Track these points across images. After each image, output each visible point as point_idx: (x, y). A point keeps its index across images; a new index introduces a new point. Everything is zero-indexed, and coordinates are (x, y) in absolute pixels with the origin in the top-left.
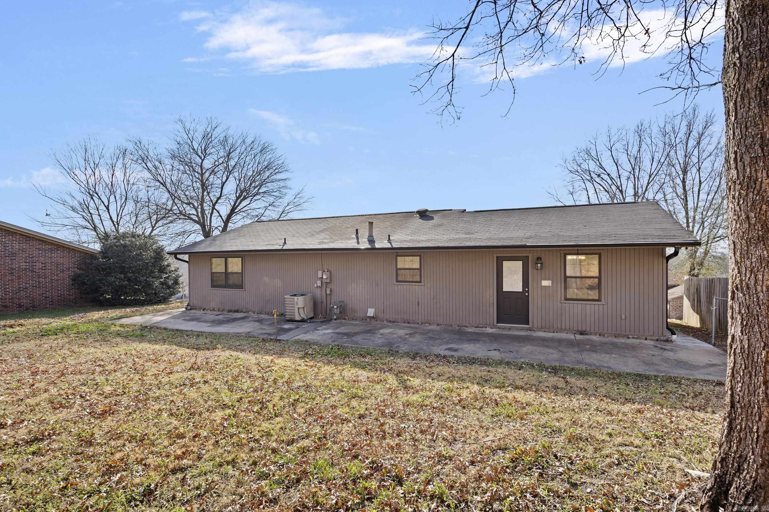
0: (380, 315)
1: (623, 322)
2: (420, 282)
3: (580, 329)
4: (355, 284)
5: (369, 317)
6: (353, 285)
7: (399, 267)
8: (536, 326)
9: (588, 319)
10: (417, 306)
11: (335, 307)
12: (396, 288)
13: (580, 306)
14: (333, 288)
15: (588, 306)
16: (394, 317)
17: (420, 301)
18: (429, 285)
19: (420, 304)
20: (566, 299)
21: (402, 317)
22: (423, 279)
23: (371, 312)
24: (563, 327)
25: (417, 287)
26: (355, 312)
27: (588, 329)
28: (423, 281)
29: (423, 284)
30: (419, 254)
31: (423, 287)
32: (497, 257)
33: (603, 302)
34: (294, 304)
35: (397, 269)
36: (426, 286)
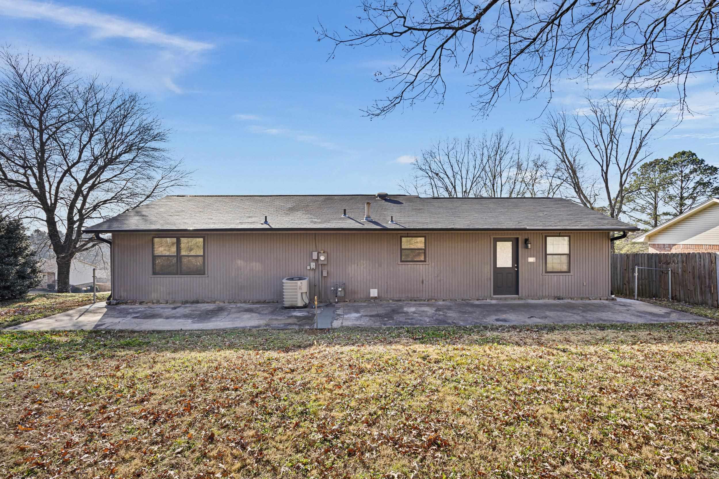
0: (383, 296)
1: (584, 287)
2: (425, 261)
3: (556, 295)
4: (356, 265)
5: (372, 298)
6: (353, 266)
7: (403, 247)
8: (524, 295)
9: (561, 287)
10: (421, 284)
11: (340, 289)
12: (400, 268)
13: (555, 277)
14: (329, 269)
15: (561, 277)
16: (398, 296)
17: (424, 278)
18: (433, 264)
19: (424, 282)
20: (547, 272)
21: (406, 295)
22: (427, 259)
23: (374, 293)
24: (544, 295)
25: (421, 266)
26: (355, 293)
27: (561, 295)
28: (427, 261)
29: (427, 263)
30: (424, 235)
31: (427, 266)
32: (494, 238)
33: (572, 273)
34: (296, 289)
35: (401, 249)
36: (430, 266)
